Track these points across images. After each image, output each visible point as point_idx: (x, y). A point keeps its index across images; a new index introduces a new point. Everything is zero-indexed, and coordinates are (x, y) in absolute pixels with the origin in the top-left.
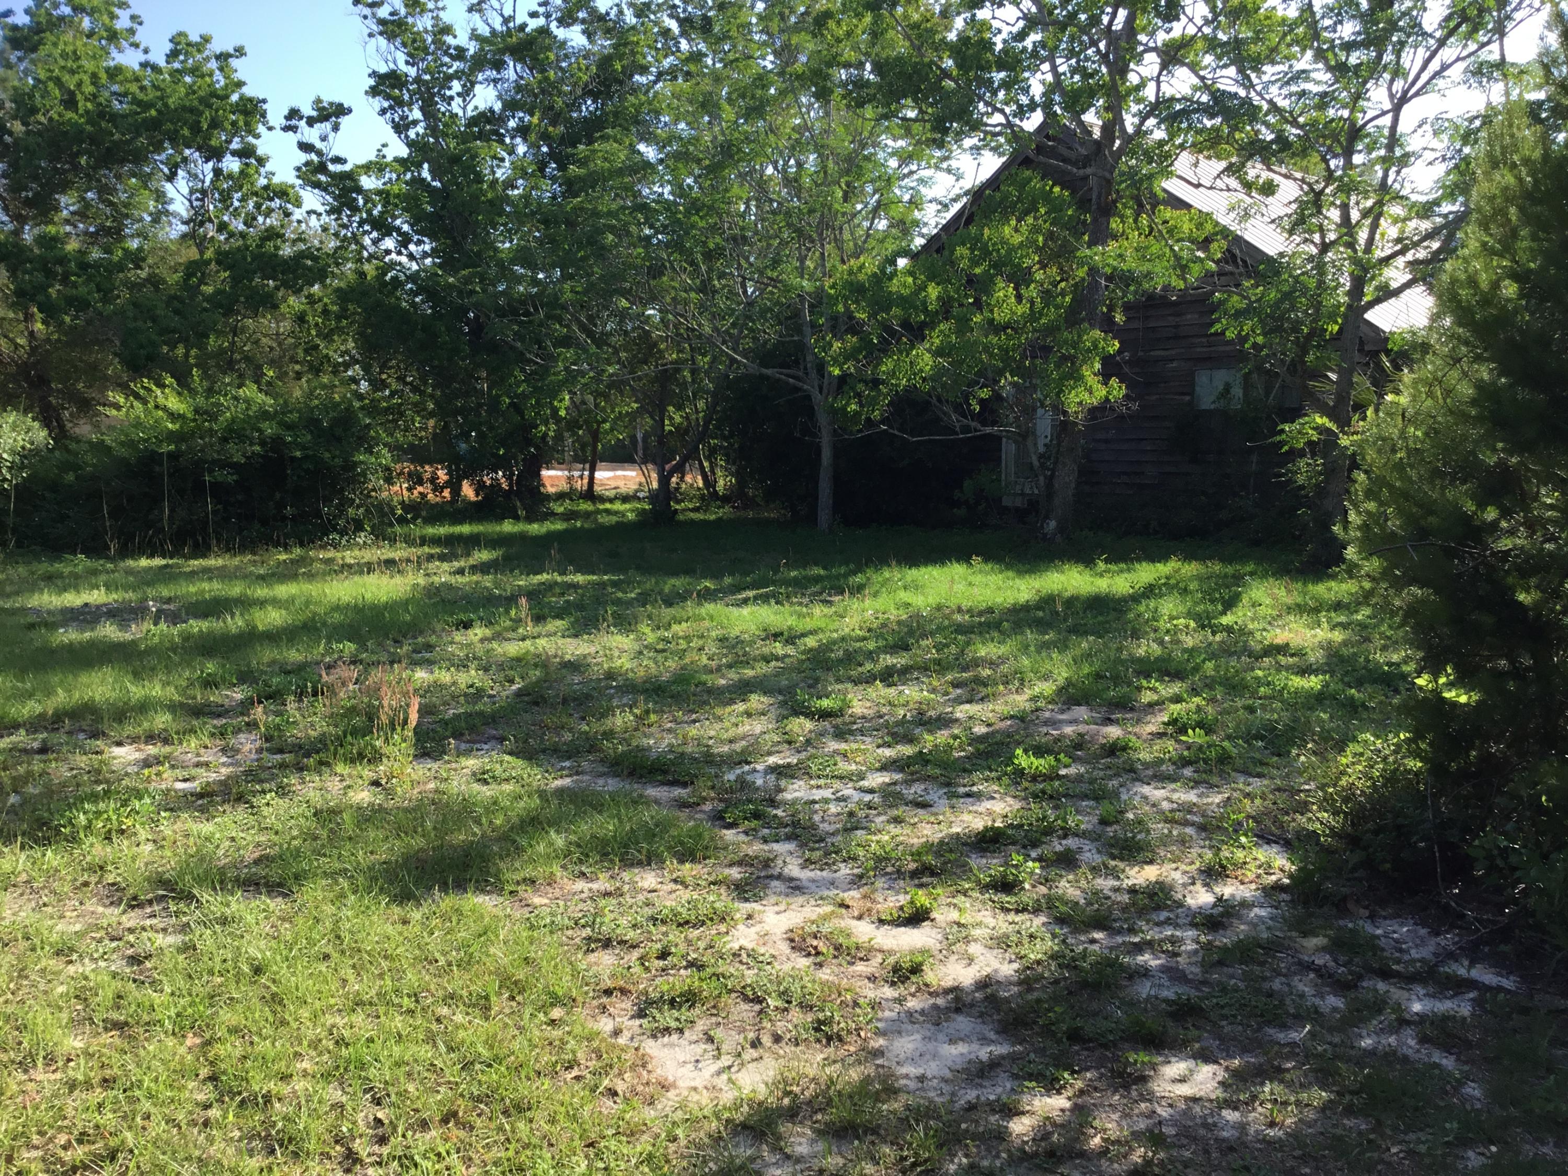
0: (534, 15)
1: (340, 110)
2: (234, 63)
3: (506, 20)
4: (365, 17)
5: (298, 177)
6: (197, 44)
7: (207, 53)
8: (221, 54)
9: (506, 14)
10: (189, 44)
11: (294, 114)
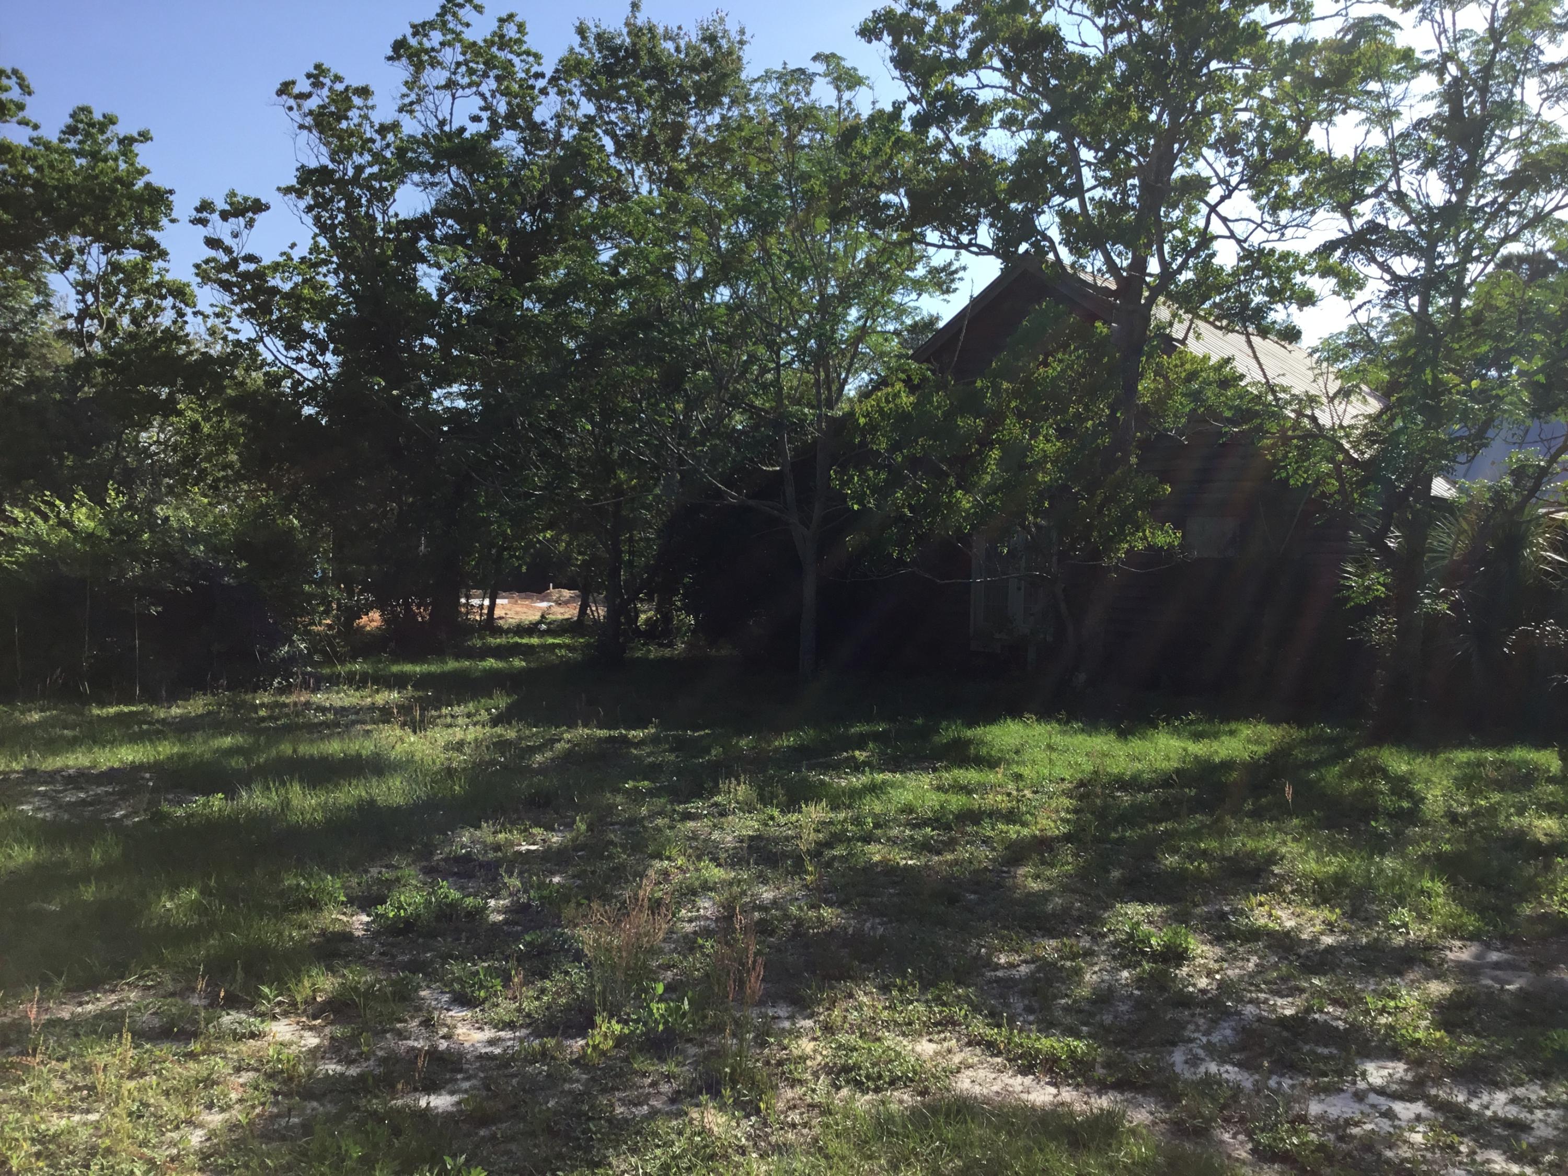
0: (476, 119)
1: (258, 207)
2: (137, 148)
3: (442, 123)
4: (291, 109)
5: (197, 275)
6: (100, 123)
7: (109, 134)
8: (125, 138)
9: (441, 117)
10: (92, 125)
11: (205, 206)
